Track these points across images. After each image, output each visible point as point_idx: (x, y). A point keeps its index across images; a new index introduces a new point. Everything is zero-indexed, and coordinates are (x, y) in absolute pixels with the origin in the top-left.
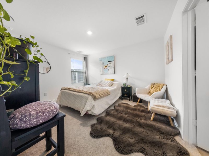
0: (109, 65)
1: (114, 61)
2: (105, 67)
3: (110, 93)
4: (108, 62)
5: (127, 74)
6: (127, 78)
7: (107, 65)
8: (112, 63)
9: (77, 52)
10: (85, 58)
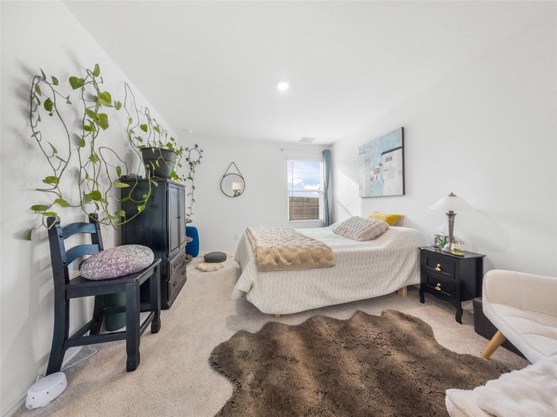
0: (386, 165)
1: (403, 147)
2: (372, 172)
3: (332, 262)
4: (383, 153)
5: (452, 195)
6: (451, 215)
7: (380, 165)
8: (394, 158)
9: (301, 141)
10: (327, 154)
